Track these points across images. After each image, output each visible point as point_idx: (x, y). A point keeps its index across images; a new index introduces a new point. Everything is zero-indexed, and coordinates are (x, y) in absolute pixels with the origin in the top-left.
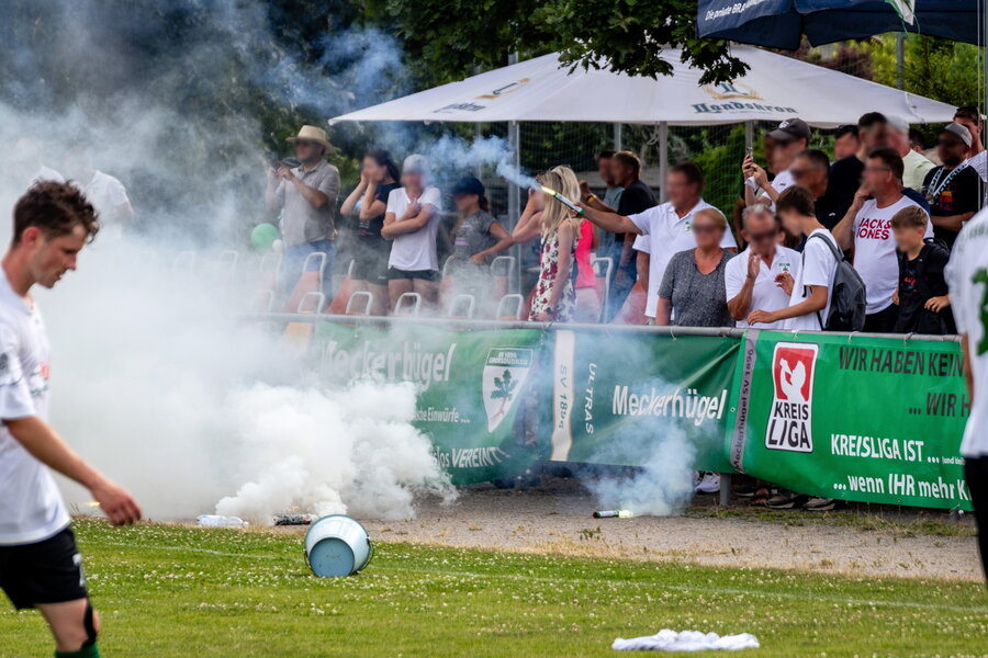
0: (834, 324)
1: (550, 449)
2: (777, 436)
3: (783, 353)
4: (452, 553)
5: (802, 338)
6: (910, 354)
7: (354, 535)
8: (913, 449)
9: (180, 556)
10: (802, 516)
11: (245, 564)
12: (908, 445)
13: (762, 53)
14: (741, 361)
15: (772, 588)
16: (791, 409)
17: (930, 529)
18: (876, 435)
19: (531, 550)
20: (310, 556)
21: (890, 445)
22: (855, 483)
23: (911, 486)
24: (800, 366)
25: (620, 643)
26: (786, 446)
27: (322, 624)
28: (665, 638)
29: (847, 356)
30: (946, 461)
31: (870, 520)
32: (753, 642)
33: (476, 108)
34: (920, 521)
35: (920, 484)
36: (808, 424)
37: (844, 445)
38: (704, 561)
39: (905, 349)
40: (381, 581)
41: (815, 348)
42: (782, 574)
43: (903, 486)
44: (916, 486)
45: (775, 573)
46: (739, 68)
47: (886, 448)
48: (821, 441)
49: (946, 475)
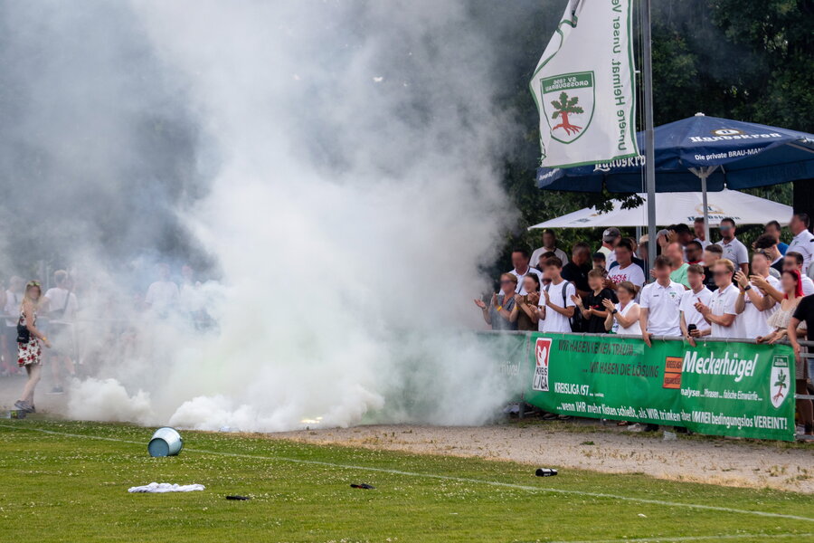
2: (537, 384)
3: (539, 343)
6: (585, 342)
7: (172, 437)
8: (585, 389)
12: (583, 387)
14: (525, 346)
16: (541, 370)
18: (571, 382)
20: (149, 447)
21: (575, 387)
22: (565, 407)
23: (584, 407)
24: (545, 349)
25: (132, 489)
26: (540, 389)
29: (562, 345)
30: (597, 395)
33: (587, 220)
35: (589, 406)
36: (547, 377)
37: (560, 388)
39: (583, 340)
41: (550, 340)
43: (581, 407)
44: (586, 407)
47: (573, 390)
48: (552, 387)
49: (597, 402)
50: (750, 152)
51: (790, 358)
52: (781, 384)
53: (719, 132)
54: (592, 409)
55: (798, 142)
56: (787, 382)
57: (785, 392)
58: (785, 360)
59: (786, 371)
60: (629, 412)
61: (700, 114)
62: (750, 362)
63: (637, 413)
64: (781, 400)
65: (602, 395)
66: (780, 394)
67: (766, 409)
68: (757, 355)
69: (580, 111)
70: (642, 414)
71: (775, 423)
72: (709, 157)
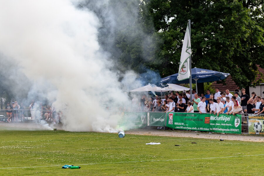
0: (175, 111)
1: (147, 125)
3: (170, 114)
4: (134, 135)
5: (172, 113)
7: (123, 133)
8: (183, 124)
9: (106, 136)
10: (172, 131)
11: (113, 136)
12: (182, 123)
13: (169, 84)
14: (166, 115)
15: (165, 138)
16: (171, 120)
17: (184, 132)
18: (179, 122)
19: (142, 135)
20: (119, 136)
22: (177, 127)
24: (171, 116)
25: (146, 144)
26: (170, 124)
27: (118, 142)
28: (151, 143)
29: (176, 115)
31: (178, 131)
32: (160, 143)
34: (183, 131)
37: (176, 124)
38: (160, 135)
40: (126, 138)
42: (167, 137)
43: (182, 127)
45: (166, 137)
46: (168, 86)
47: (180, 124)
48: (174, 123)
49: (186, 126)
50: (210, 75)
51: (240, 117)
52: (237, 122)
53: (202, 71)
54: (184, 128)
55: (219, 73)
56: (239, 122)
57: (239, 124)
58: (239, 117)
59: (239, 120)
60: (195, 128)
61: (195, 67)
62: (229, 118)
63: (197, 129)
64: (237, 126)
65: (188, 125)
66: (237, 124)
67: (234, 127)
68: (230, 116)
69: (185, 67)
70: (198, 129)
71: (236, 130)
72: (202, 76)
